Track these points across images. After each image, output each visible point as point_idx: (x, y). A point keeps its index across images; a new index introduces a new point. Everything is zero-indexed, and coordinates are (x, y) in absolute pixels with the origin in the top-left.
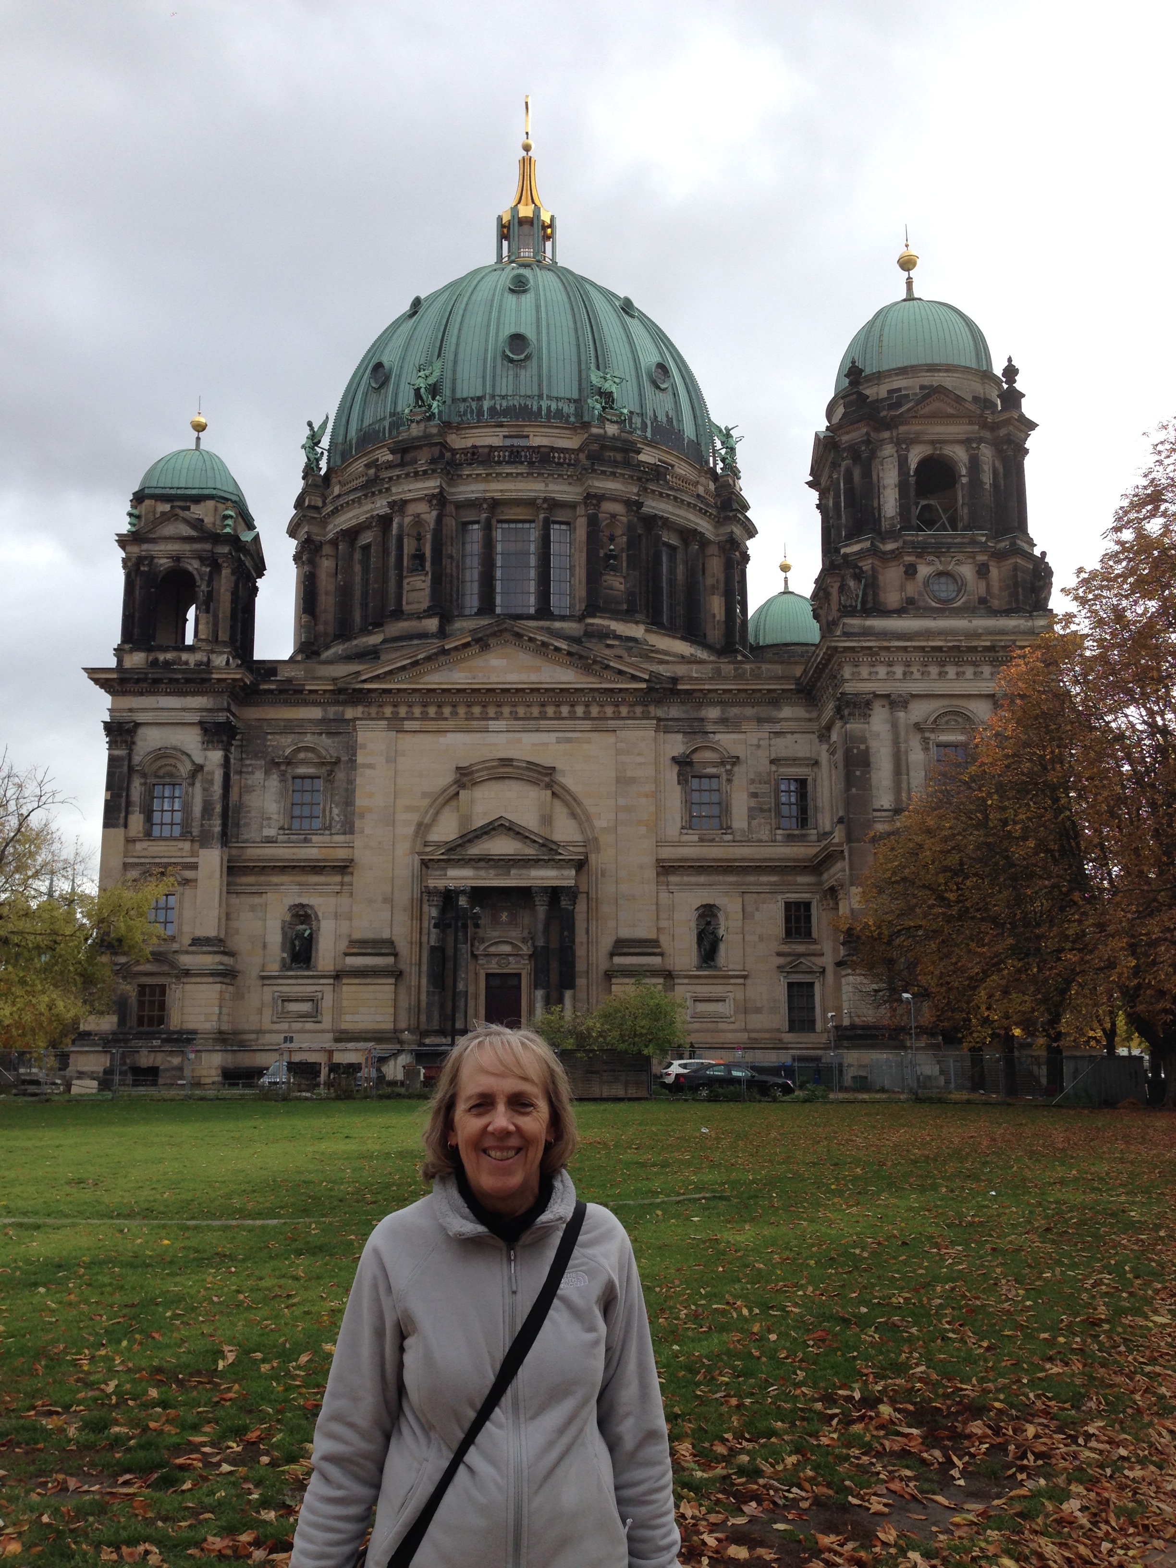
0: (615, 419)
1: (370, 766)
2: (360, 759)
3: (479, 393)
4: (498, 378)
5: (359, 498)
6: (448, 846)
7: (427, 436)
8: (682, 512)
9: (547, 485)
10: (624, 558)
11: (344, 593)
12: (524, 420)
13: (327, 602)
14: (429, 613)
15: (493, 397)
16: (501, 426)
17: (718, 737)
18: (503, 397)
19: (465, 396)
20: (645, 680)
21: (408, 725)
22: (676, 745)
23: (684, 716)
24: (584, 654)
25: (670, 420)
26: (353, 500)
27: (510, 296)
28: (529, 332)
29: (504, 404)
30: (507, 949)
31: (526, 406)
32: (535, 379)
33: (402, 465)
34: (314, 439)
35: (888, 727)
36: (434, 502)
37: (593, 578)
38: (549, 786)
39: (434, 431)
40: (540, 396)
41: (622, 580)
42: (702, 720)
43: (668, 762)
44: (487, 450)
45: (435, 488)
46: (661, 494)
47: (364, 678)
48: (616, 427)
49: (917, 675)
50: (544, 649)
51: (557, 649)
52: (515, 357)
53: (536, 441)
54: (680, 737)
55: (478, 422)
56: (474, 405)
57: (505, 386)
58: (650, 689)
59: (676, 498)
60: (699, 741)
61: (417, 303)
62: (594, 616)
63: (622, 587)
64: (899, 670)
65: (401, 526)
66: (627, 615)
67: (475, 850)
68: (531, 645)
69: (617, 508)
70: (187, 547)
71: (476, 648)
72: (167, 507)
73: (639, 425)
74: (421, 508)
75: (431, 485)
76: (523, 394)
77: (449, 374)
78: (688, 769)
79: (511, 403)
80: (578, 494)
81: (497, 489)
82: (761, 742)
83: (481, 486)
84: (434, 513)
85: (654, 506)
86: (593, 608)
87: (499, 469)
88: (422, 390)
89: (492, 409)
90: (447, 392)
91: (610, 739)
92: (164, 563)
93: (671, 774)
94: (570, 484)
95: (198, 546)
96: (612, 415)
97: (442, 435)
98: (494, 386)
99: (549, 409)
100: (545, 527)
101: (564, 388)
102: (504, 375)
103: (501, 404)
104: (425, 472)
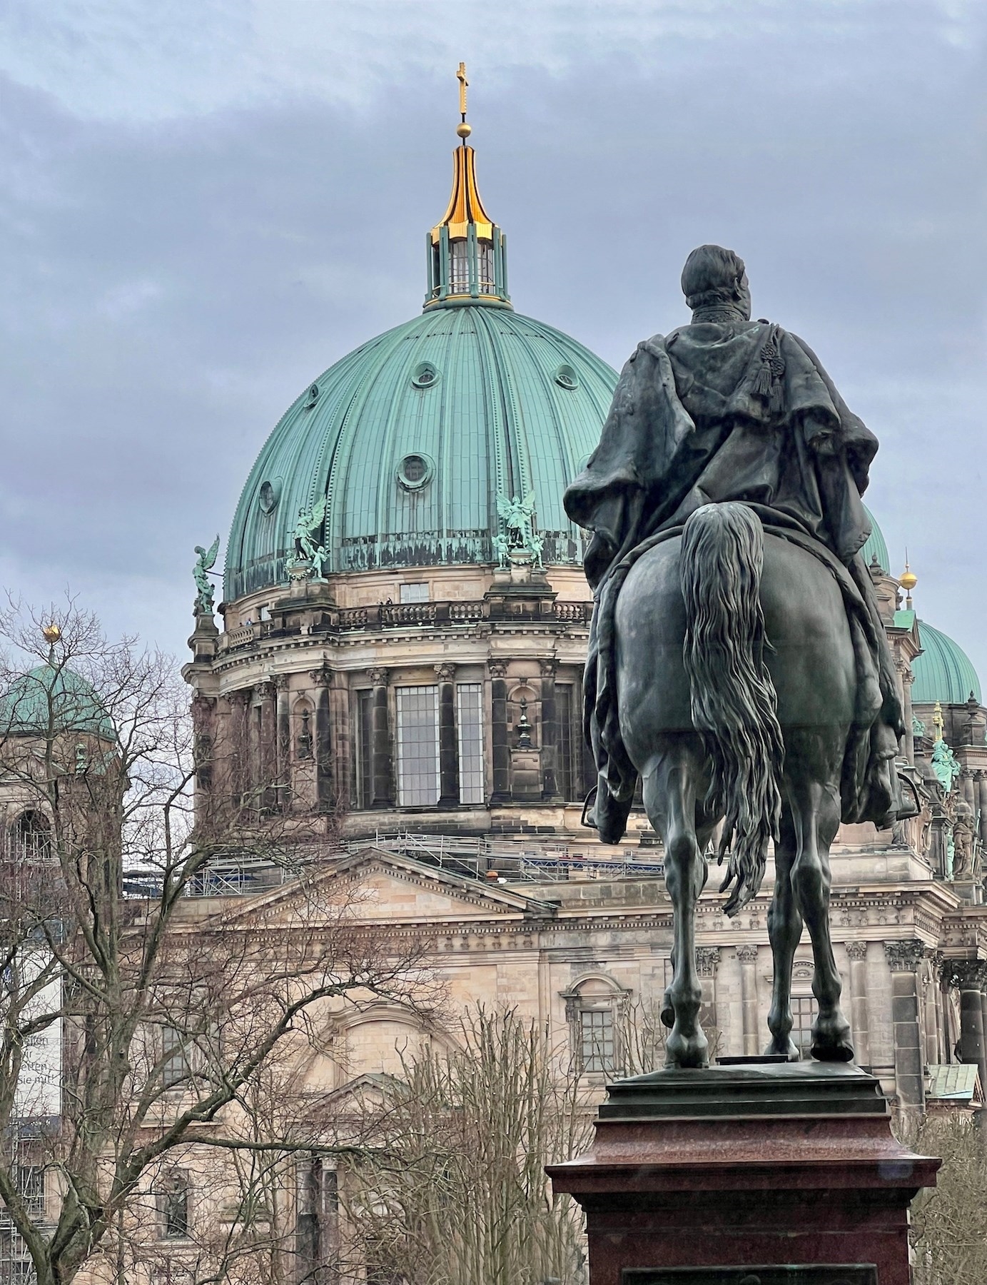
0: (522, 561)
3: (371, 533)
4: (392, 512)
5: (246, 659)
6: (311, 1108)
7: (309, 598)
9: (445, 648)
10: (539, 729)
12: (421, 564)
13: (223, 773)
14: (317, 810)
15: (386, 536)
16: (395, 573)
17: (609, 966)
18: (398, 537)
19: (356, 535)
20: (523, 911)
22: (563, 977)
23: (570, 945)
24: (457, 883)
26: (241, 660)
27: (413, 392)
28: (426, 451)
29: (399, 546)
31: (424, 546)
32: (435, 510)
33: (283, 633)
34: (205, 564)
35: (736, 980)
36: (319, 678)
37: (500, 759)
38: (427, 1029)
39: (317, 590)
40: (440, 533)
41: (537, 756)
42: (590, 949)
43: (555, 996)
44: (376, 611)
45: (318, 661)
48: (524, 570)
50: (416, 877)
52: (410, 484)
53: (437, 588)
54: (567, 967)
55: (370, 568)
56: (365, 548)
57: (400, 523)
58: (530, 919)
60: (589, 972)
61: (314, 390)
63: (537, 765)
65: (285, 704)
66: (542, 800)
68: (402, 872)
69: (530, 669)
74: (305, 682)
75: (313, 658)
76: (420, 530)
77: (336, 510)
78: (577, 1004)
79: (406, 545)
80: (482, 654)
81: (389, 655)
82: (656, 971)
83: (372, 653)
84: (319, 691)
86: (499, 797)
87: (391, 633)
88: (303, 541)
89: (385, 553)
90: (333, 532)
91: (492, 974)
93: (559, 1011)
94: (472, 643)
96: (518, 555)
97: (326, 591)
98: (388, 522)
99: (450, 549)
100: (448, 696)
101: (470, 517)
102: (399, 508)
103: (395, 546)
104: (306, 644)
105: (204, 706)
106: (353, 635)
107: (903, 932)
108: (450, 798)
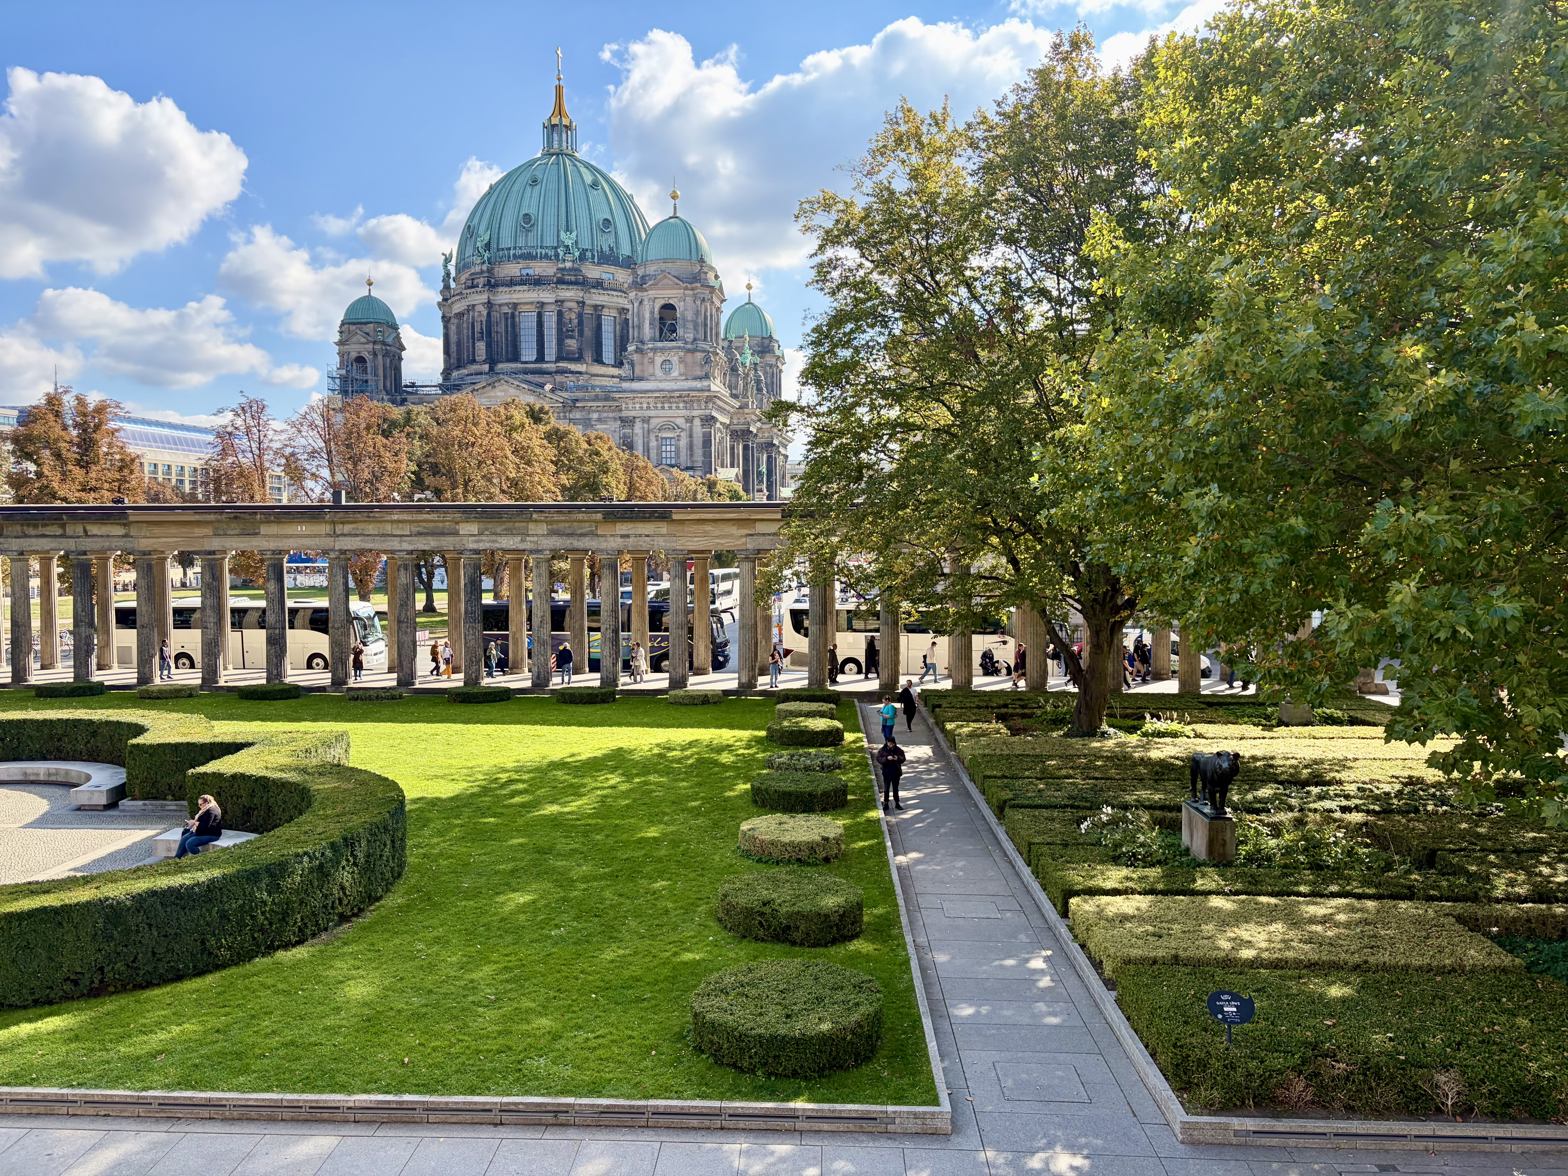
0: (570, 259)
3: (509, 246)
4: (518, 238)
5: (460, 299)
7: (482, 272)
9: (538, 294)
10: (577, 330)
12: (529, 259)
13: (453, 348)
14: (485, 362)
15: (515, 247)
16: (518, 263)
18: (520, 248)
19: (502, 247)
20: (561, 402)
25: (611, 249)
26: (458, 300)
27: (529, 187)
28: (532, 211)
31: (530, 253)
32: (535, 237)
33: (473, 287)
34: (447, 260)
35: (641, 431)
36: (486, 306)
37: (561, 342)
39: (486, 269)
40: (537, 247)
41: (576, 342)
44: (510, 278)
45: (486, 299)
48: (571, 263)
49: (652, 408)
52: (525, 226)
53: (534, 271)
55: (508, 261)
56: (507, 251)
57: (521, 242)
58: (564, 407)
62: (560, 362)
63: (576, 345)
64: (645, 406)
65: (473, 316)
66: (578, 359)
69: (574, 305)
74: (481, 308)
75: (484, 298)
76: (529, 245)
77: (495, 236)
79: (523, 251)
80: (553, 298)
81: (515, 298)
83: (508, 296)
85: (597, 299)
86: (559, 359)
89: (515, 254)
90: (494, 245)
92: (354, 354)
94: (549, 293)
95: (366, 346)
96: (569, 257)
97: (490, 271)
98: (516, 242)
99: (541, 254)
100: (540, 316)
101: (550, 241)
102: (521, 236)
103: (519, 252)
104: (481, 292)
105: (446, 320)
106: (500, 289)
107: (708, 412)
108: (541, 358)
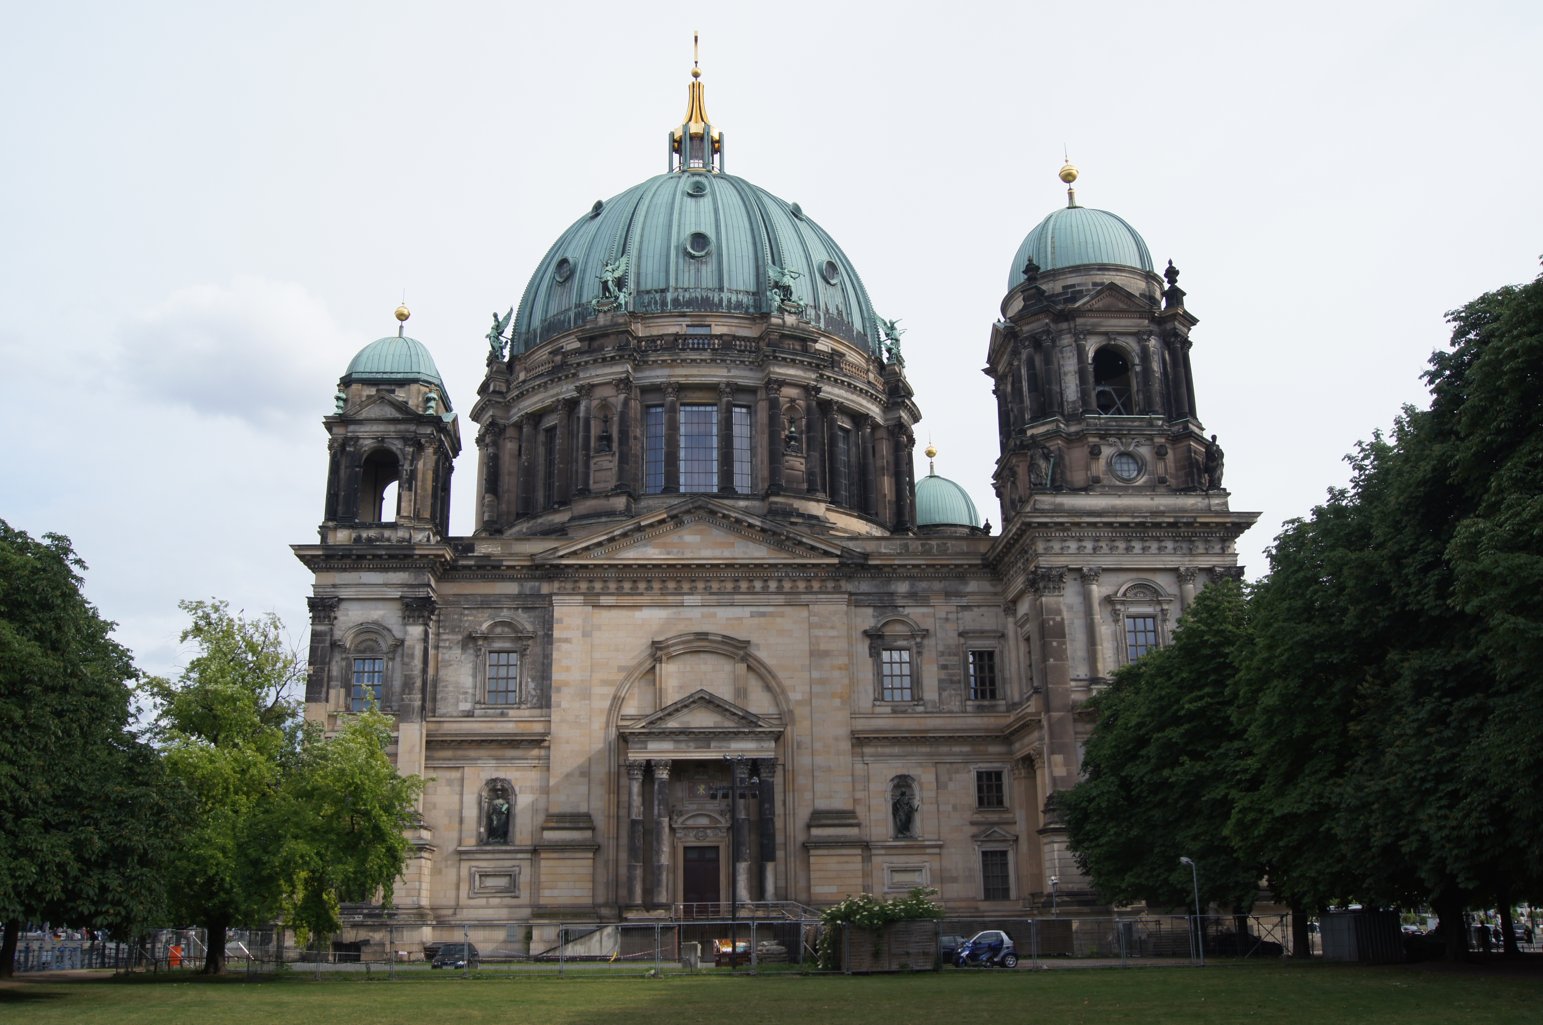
0: (793, 310)
1: (567, 640)
2: (556, 634)
3: (662, 286)
4: (681, 272)
5: (546, 383)
6: (649, 719)
7: (614, 325)
8: (854, 397)
9: (729, 371)
11: (528, 473)
12: (706, 311)
13: (509, 482)
14: (618, 491)
15: (676, 289)
16: (684, 315)
17: (907, 611)
18: (686, 290)
19: (649, 288)
20: (837, 556)
21: (604, 600)
22: (867, 618)
23: (874, 590)
24: (778, 531)
25: (840, 313)
26: (539, 385)
27: (689, 199)
28: (707, 229)
29: (687, 296)
30: (704, 821)
31: (708, 298)
32: (716, 273)
33: (589, 351)
34: (499, 329)
35: (1080, 598)
36: (621, 386)
37: (775, 458)
38: (743, 659)
39: (621, 320)
40: (721, 289)
41: (803, 461)
42: (892, 594)
43: (860, 635)
44: (672, 338)
45: (622, 373)
46: (836, 380)
47: (561, 553)
48: (794, 317)
49: (1105, 550)
50: (737, 526)
51: (750, 526)
52: (696, 254)
53: (717, 330)
54: (870, 611)
55: (662, 312)
56: (658, 296)
57: (687, 279)
58: (842, 564)
59: (849, 384)
60: (889, 615)
61: (598, 207)
62: (778, 495)
63: (803, 468)
64: (1089, 545)
65: (588, 409)
66: (810, 494)
67: (672, 724)
68: (724, 521)
69: (796, 393)
70: (392, 428)
71: (671, 525)
72: (372, 391)
73: (813, 317)
74: (608, 392)
75: (618, 370)
76: (704, 286)
77: (633, 270)
78: (879, 642)
79: (693, 295)
80: (759, 379)
81: (682, 374)
82: (950, 616)
83: (666, 372)
84: (621, 397)
85: (830, 392)
86: (775, 486)
87: (683, 356)
88: (610, 283)
89: (675, 301)
90: (631, 285)
91: (804, 613)
92: (368, 444)
93: (863, 647)
94: (751, 370)
95: (402, 427)
96: (790, 306)
97: (628, 324)
98: (677, 279)
99: (729, 301)
100: (728, 410)
101: (743, 282)
102: (686, 269)
103: (684, 296)
104: (613, 358)
106: (652, 356)
